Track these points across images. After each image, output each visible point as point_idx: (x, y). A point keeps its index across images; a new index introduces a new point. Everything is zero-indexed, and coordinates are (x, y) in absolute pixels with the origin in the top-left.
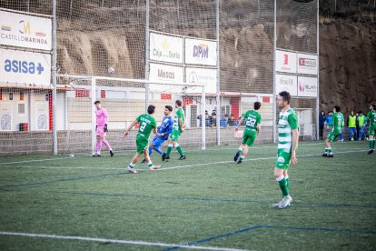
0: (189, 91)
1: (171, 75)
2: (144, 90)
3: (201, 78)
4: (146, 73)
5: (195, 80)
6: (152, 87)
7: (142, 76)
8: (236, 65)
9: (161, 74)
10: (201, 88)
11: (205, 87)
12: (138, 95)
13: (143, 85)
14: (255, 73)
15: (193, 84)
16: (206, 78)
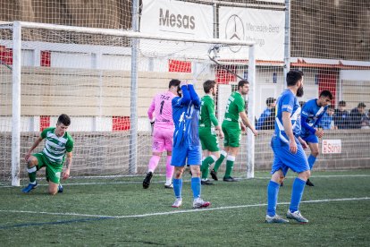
0: (225, 55)
1: (189, 22)
2: (128, 51)
3: (251, 28)
4: (135, 17)
5: (240, 33)
6: (144, 47)
7: (126, 21)
9: (166, 19)
10: (247, 49)
11: (256, 47)
13: (126, 41)
15: (235, 40)
16: (261, 29)
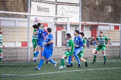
0: (59, 21)
1: (47, 10)
2: (26, 20)
3: (68, 12)
4: (29, 8)
5: (64, 14)
6: (32, 18)
7: (26, 10)
8: (97, 3)
9: (39, 9)
10: (67, 19)
11: (70, 18)
12: (22, 23)
13: (26, 17)
14: (110, 9)
